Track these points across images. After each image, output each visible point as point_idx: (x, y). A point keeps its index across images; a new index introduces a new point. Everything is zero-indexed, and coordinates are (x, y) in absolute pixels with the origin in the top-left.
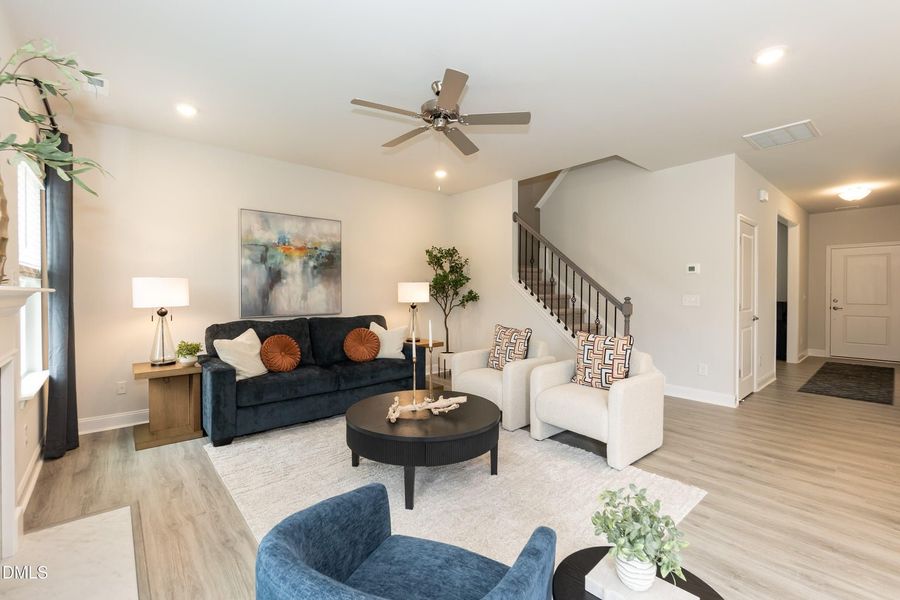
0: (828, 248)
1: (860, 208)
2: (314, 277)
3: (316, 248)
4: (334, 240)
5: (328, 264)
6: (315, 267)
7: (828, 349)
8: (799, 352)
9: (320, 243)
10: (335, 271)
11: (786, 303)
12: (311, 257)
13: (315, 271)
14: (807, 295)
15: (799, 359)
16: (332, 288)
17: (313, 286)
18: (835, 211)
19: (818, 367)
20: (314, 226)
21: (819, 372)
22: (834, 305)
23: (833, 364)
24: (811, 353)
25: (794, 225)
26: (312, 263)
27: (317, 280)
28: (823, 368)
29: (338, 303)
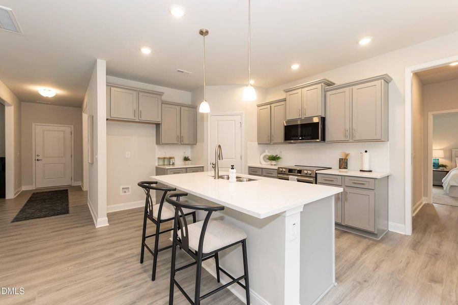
0: (33, 124)
1: (51, 104)
7: (34, 184)
8: (15, 190)
11: (5, 158)
14: (20, 152)
15: (15, 195)
18: (37, 103)
19: (28, 198)
21: (28, 202)
22: (37, 158)
23: (37, 193)
24: (24, 188)
25: (10, 105)
28: (30, 198)
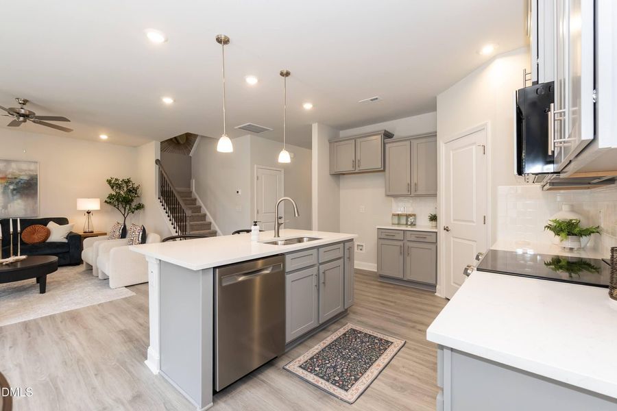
2: (13, 195)
3: (15, 178)
4: (31, 173)
5: (27, 187)
6: (14, 190)
9: (20, 175)
10: (33, 192)
12: (11, 183)
13: (15, 192)
16: (30, 201)
17: (13, 200)
20: (14, 165)
26: (11, 187)
27: (15, 197)
29: (35, 210)
